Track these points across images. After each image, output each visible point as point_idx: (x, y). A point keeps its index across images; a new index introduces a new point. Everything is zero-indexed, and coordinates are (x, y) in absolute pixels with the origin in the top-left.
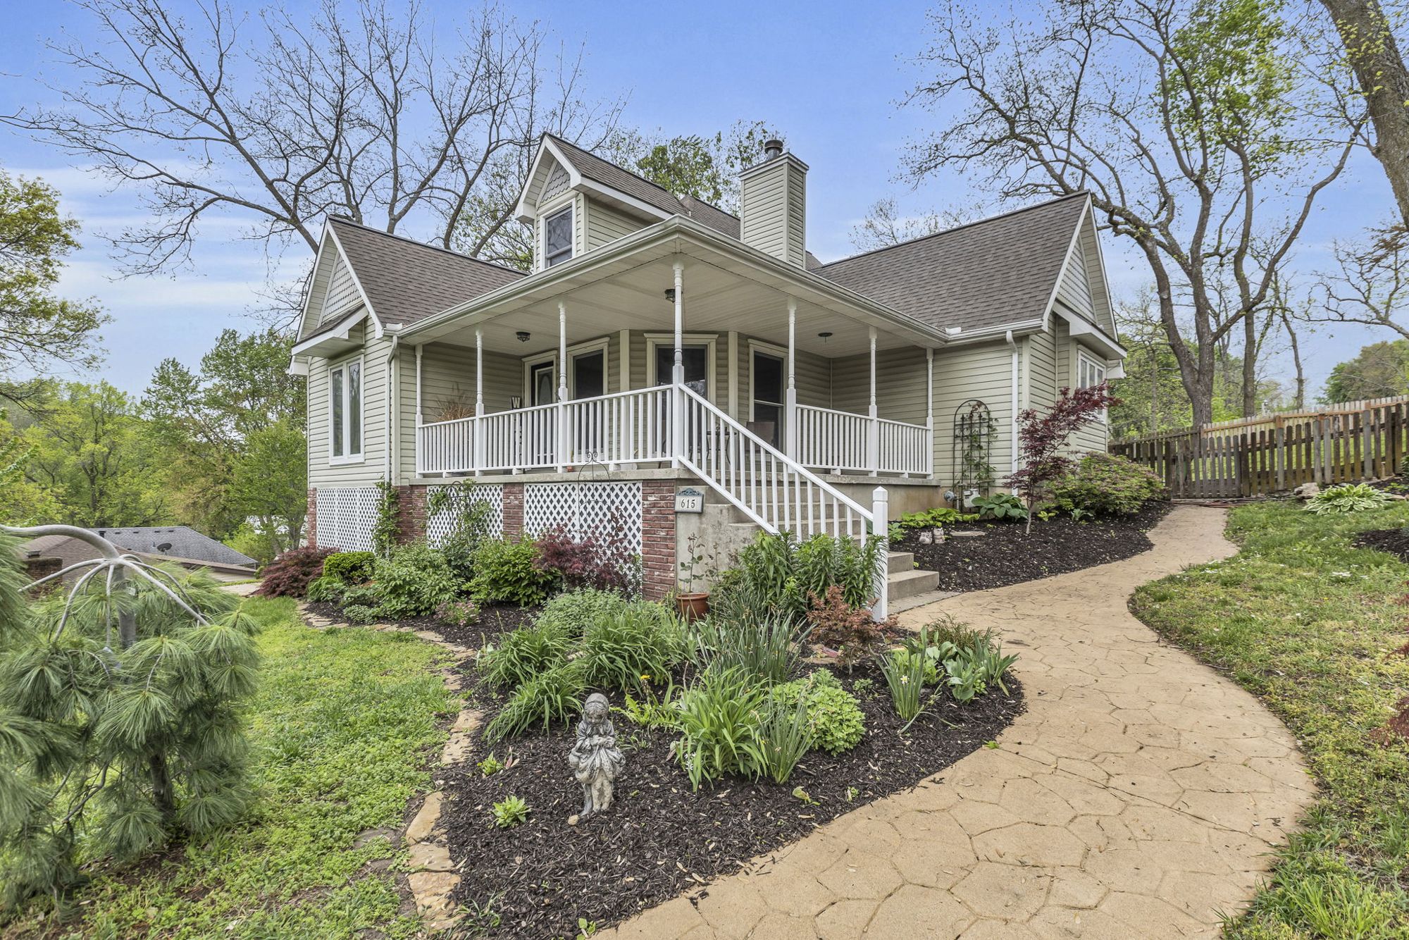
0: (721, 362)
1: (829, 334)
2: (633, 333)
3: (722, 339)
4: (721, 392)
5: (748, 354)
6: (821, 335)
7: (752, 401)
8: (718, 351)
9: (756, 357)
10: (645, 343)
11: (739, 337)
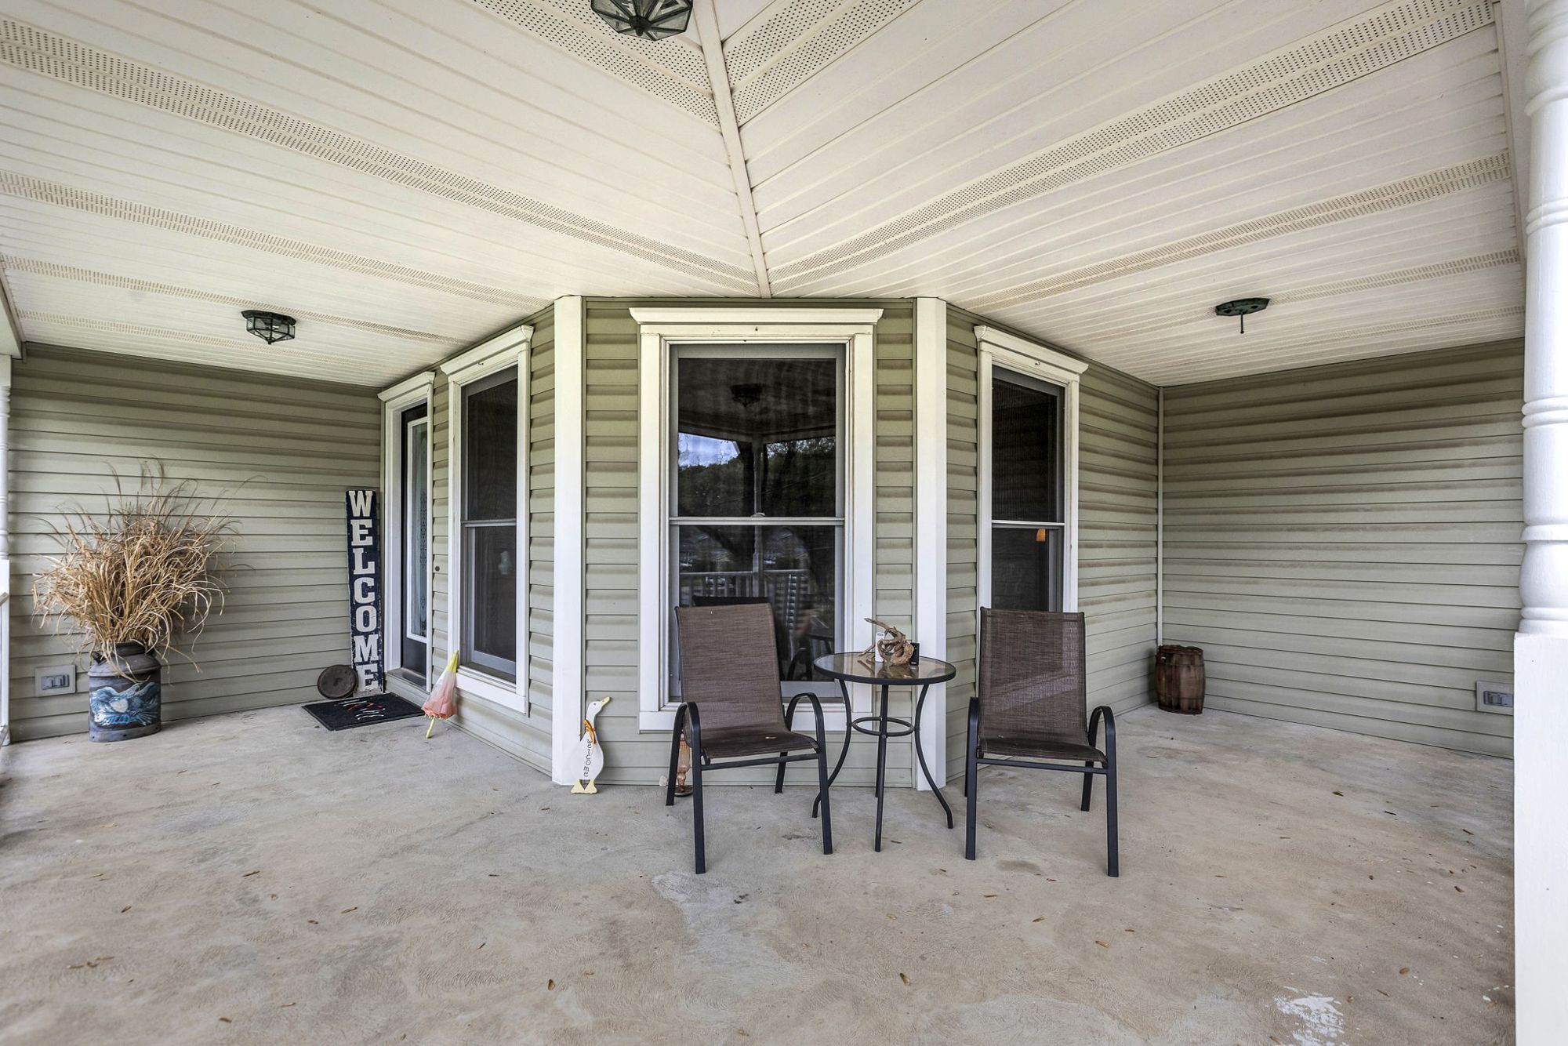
0: (890, 403)
1: (1258, 304)
2: (591, 307)
3: (897, 327)
4: (889, 505)
5: (976, 376)
6: (1224, 309)
7: (986, 523)
8: (880, 364)
9: (998, 387)
10: (634, 340)
11: (950, 322)
